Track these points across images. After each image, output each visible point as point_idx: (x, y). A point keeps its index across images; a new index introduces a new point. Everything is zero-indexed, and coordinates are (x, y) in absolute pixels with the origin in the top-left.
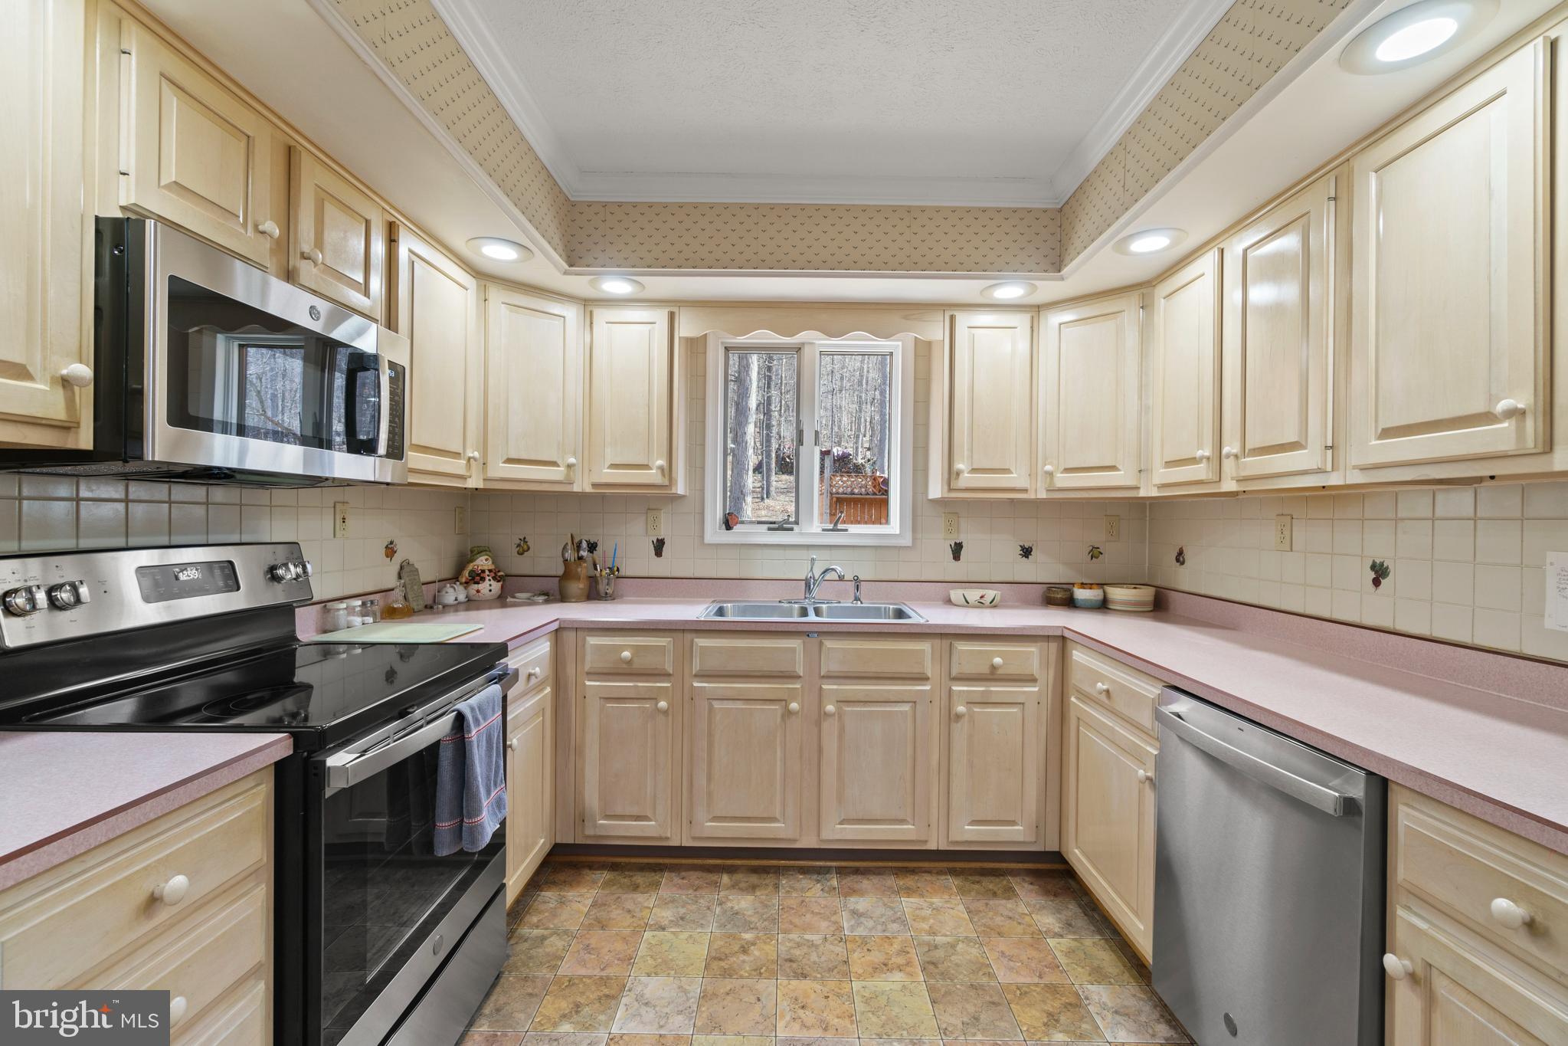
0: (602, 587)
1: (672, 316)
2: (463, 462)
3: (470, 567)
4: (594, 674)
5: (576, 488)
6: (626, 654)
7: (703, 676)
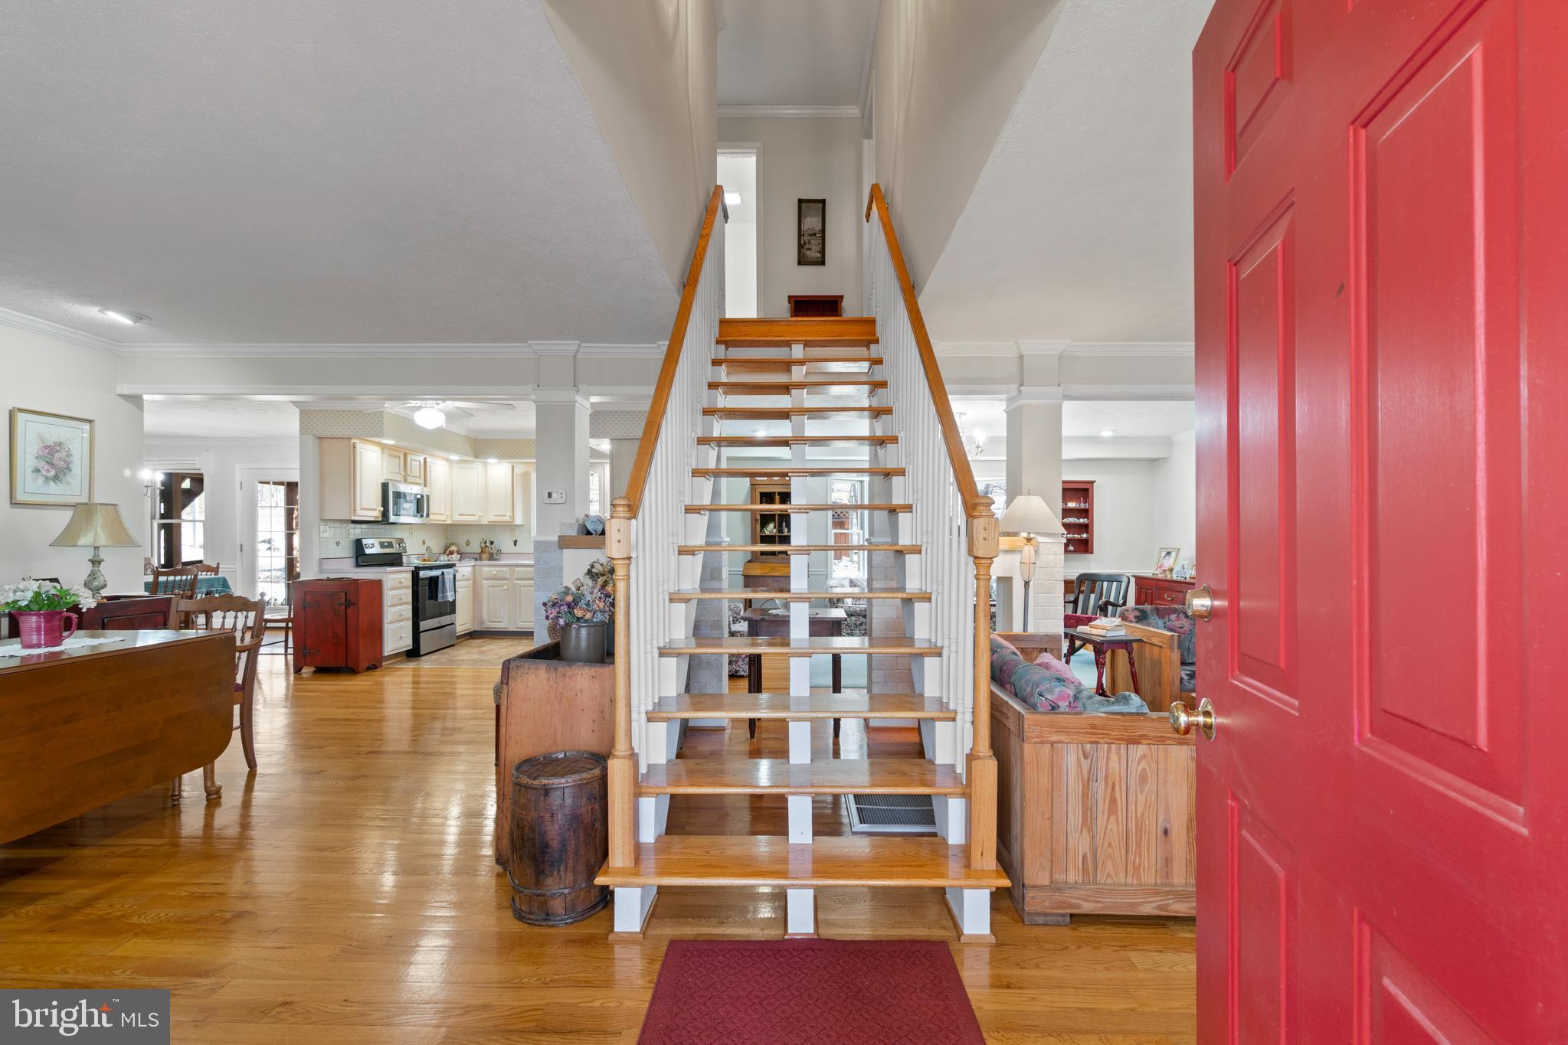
0: (494, 557)
1: (513, 466)
2: (445, 516)
3: (449, 549)
4: (485, 579)
5: (483, 523)
6: (494, 573)
7: (518, 579)
